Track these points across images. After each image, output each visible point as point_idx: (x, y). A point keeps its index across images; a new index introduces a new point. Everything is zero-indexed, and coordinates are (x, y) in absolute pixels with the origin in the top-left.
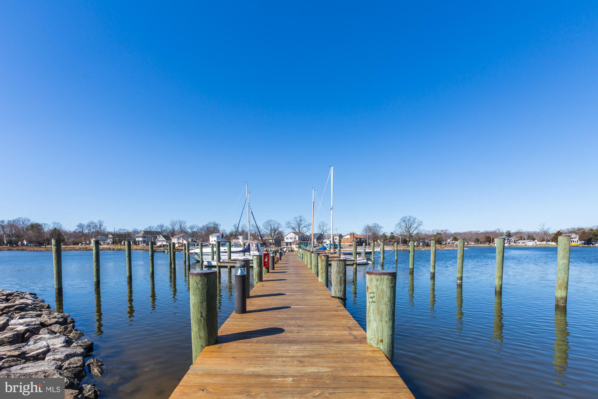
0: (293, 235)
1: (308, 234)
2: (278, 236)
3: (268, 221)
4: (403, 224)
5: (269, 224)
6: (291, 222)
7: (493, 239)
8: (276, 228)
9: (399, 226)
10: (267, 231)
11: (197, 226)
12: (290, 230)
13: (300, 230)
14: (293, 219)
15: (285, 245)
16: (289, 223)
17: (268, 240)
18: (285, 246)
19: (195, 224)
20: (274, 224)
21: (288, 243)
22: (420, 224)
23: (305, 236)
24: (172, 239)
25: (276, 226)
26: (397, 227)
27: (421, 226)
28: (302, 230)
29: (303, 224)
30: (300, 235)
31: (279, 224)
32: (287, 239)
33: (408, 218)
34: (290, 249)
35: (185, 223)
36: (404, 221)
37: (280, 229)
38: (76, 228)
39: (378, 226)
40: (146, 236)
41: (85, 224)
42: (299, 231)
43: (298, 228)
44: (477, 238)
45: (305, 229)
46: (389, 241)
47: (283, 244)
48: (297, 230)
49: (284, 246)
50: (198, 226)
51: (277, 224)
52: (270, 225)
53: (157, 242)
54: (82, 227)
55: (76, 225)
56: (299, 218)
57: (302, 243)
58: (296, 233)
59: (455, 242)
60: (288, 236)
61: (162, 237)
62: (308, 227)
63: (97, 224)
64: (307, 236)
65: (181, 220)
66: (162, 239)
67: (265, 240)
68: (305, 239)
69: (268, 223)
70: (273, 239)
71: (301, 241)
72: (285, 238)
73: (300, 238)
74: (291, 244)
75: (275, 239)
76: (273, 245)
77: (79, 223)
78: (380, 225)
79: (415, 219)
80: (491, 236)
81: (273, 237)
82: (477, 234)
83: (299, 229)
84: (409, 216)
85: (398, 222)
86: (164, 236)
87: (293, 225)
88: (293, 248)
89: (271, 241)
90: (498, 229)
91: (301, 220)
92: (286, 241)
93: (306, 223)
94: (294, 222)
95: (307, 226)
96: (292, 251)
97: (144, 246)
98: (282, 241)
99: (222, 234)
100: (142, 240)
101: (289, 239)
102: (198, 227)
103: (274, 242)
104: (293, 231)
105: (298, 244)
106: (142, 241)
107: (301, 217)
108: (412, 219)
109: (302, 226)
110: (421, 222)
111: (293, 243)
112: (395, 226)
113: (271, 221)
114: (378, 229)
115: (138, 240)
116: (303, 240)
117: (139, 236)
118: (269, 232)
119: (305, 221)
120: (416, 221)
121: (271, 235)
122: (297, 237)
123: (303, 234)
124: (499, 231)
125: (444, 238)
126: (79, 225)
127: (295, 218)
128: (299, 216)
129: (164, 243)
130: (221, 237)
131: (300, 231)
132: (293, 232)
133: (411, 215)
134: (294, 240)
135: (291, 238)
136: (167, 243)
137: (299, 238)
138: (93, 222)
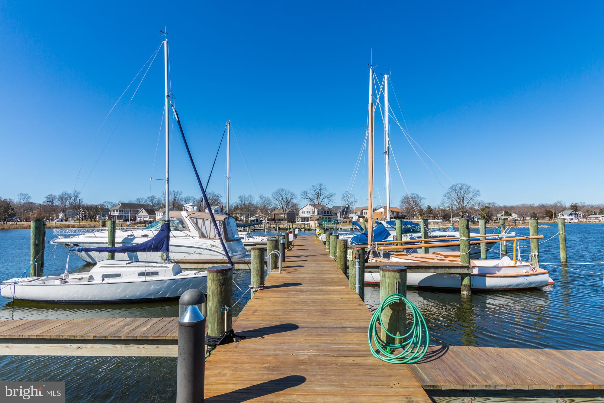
0: (310, 208)
1: (330, 207)
2: (291, 210)
3: (278, 191)
4: (454, 194)
5: (280, 194)
6: (308, 192)
7: (555, 214)
8: (289, 200)
9: (447, 196)
10: (277, 203)
11: (192, 197)
12: (307, 202)
13: (320, 202)
14: (311, 187)
15: (301, 220)
16: (305, 193)
17: (279, 214)
18: (301, 223)
19: (191, 195)
20: (287, 194)
21: (304, 218)
22: (477, 193)
23: (327, 209)
24: (156, 214)
25: (289, 197)
26: (445, 198)
27: (478, 196)
28: (323, 202)
29: (324, 194)
30: (320, 208)
31: (292, 194)
32: (303, 213)
33: (460, 186)
34: (307, 227)
35: (181, 194)
36: (455, 190)
37: (295, 201)
38: (45, 200)
39: (418, 197)
40: (124, 209)
41: (56, 195)
42: (318, 204)
43: (317, 199)
44: (534, 212)
45: (326, 201)
46: (427, 216)
47: (298, 220)
48: (316, 202)
49: (299, 222)
50: (195, 197)
51: (290, 194)
52: (281, 196)
53: (137, 217)
54: (52, 199)
55: (45, 197)
56: (318, 187)
57: (323, 218)
58: (314, 206)
59: (508, 217)
60: (305, 209)
61: (144, 210)
62: (329, 198)
63: (72, 195)
64: (329, 209)
65: (176, 191)
66: (143, 214)
67: (275, 215)
68: (326, 213)
69: (278, 193)
70: (285, 214)
71: (322, 216)
72: (301, 212)
73: (320, 212)
74: (307, 219)
75: (287, 214)
76: (285, 221)
77: (49, 194)
78: (421, 195)
79: (469, 187)
80: (552, 210)
81: (285, 210)
82: (532, 207)
83: (318, 201)
84: (461, 184)
85: (446, 191)
86: (147, 210)
87: (311, 196)
88: (311, 226)
89: (283, 216)
90: (559, 202)
91: (321, 190)
92: (302, 215)
93: (327, 193)
94: (312, 191)
95: (329, 196)
96: (309, 230)
97: (119, 222)
98: (297, 215)
99: (221, 207)
100: (118, 214)
101: (306, 213)
102: (195, 199)
103: (286, 217)
104: (311, 203)
105: (317, 220)
106: (118, 216)
107: (320, 185)
108: (465, 187)
109: (322, 197)
110: (478, 191)
111: (310, 218)
112: (443, 196)
113: (283, 190)
114: (418, 200)
115: (113, 215)
116: (323, 214)
117: (115, 210)
118: (279, 204)
119: (325, 190)
120: (471, 190)
121: (283, 208)
122: (316, 210)
123: (323, 207)
124: (561, 204)
125: (494, 213)
126: (49, 197)
127: (313, 186)
128: (318, 184)
129: (146, 219)
130: (219, 210)
131: (320, 204)
132: (311, 205)
133: (463, 182)
134: (312, 214)
135: (308, 212)
136: (149, 218)
137: (318, 211)
138: (68, 193)
